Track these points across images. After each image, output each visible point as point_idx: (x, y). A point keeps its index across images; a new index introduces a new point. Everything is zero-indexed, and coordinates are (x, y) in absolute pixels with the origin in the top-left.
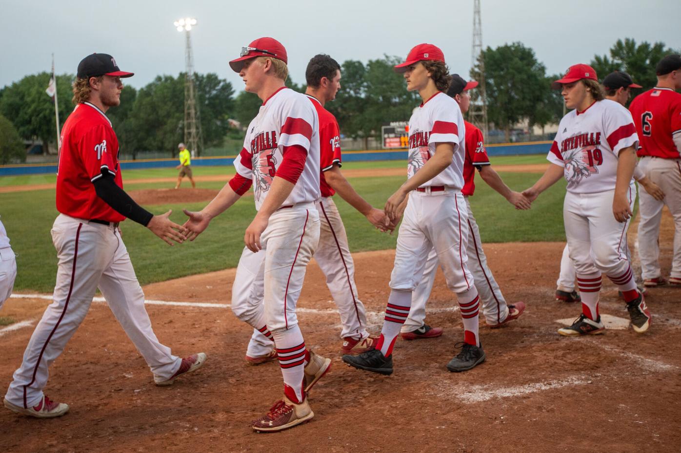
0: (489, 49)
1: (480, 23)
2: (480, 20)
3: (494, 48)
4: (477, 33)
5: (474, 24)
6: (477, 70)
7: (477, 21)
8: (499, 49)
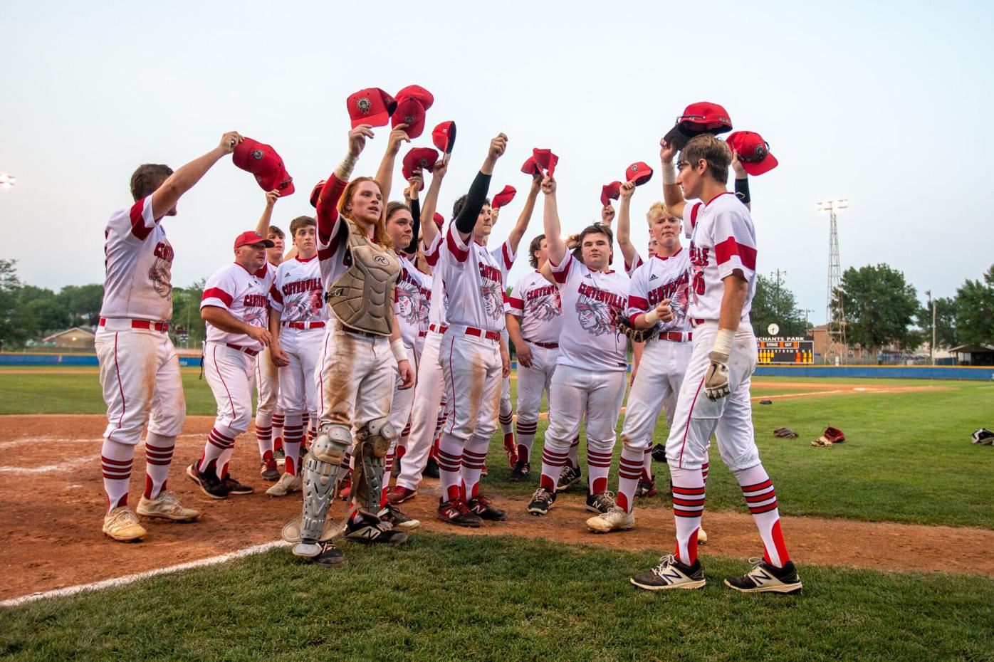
0: (852, 269)
1: (836, 244)
2: (836, 239)
3: (858, 270)
4: (834, 253)
5: (831, 245)
6: (841, 289)
7: (834, 242)
8: (862, 269)
